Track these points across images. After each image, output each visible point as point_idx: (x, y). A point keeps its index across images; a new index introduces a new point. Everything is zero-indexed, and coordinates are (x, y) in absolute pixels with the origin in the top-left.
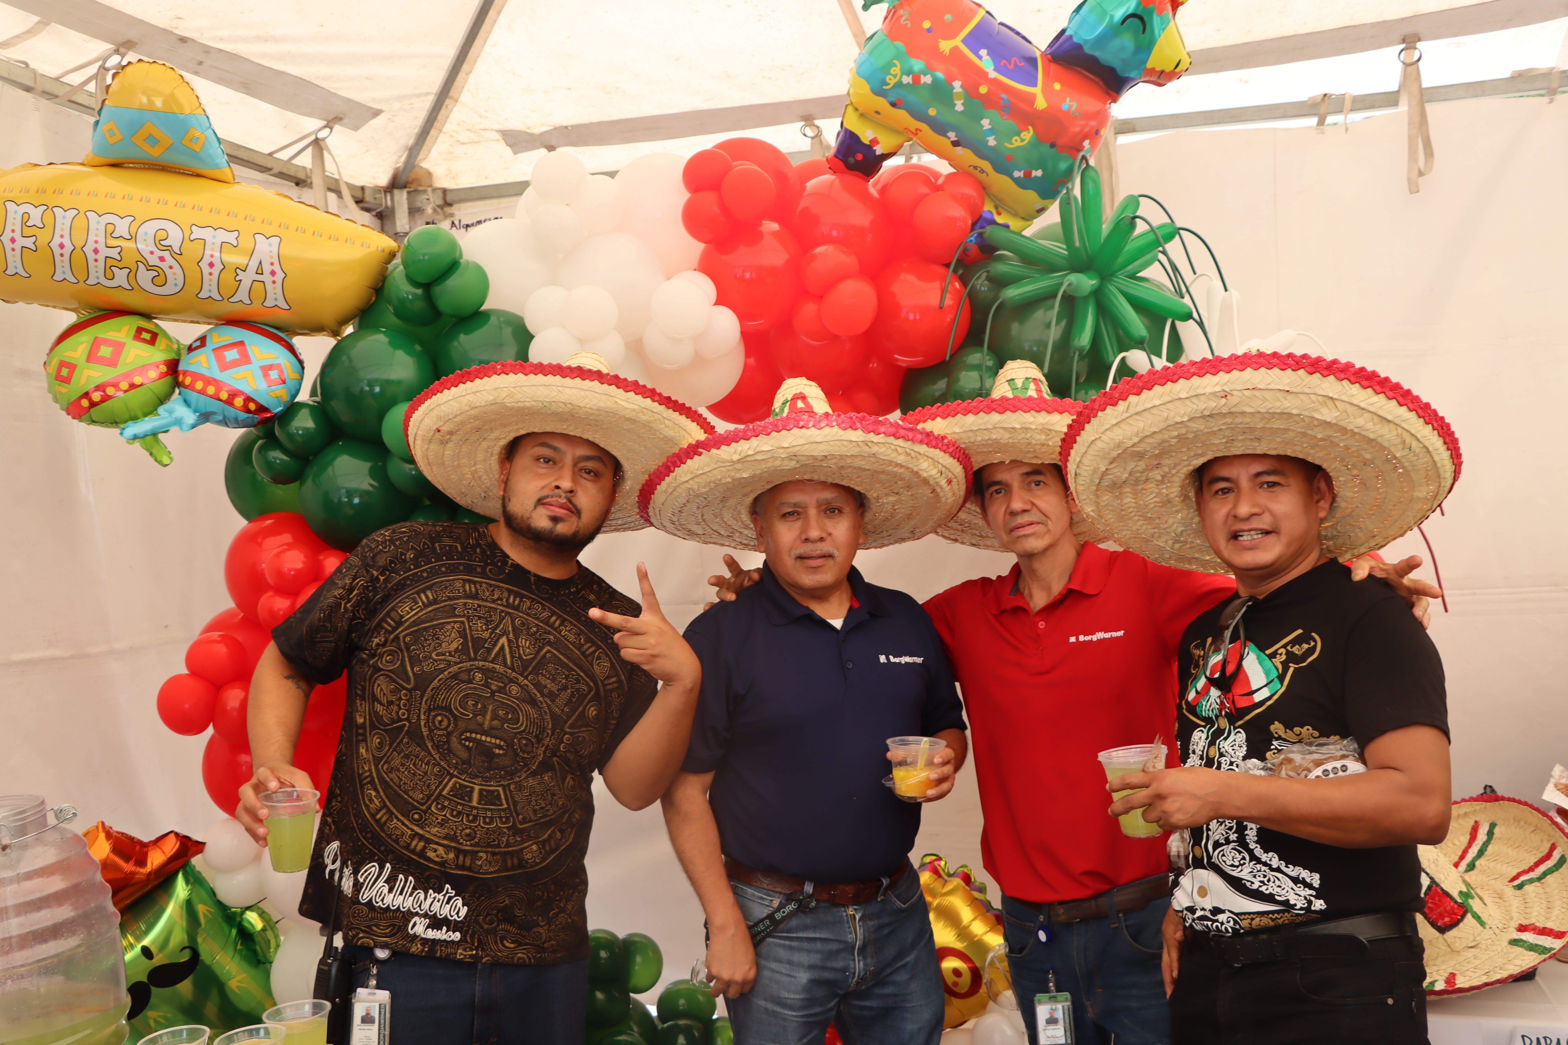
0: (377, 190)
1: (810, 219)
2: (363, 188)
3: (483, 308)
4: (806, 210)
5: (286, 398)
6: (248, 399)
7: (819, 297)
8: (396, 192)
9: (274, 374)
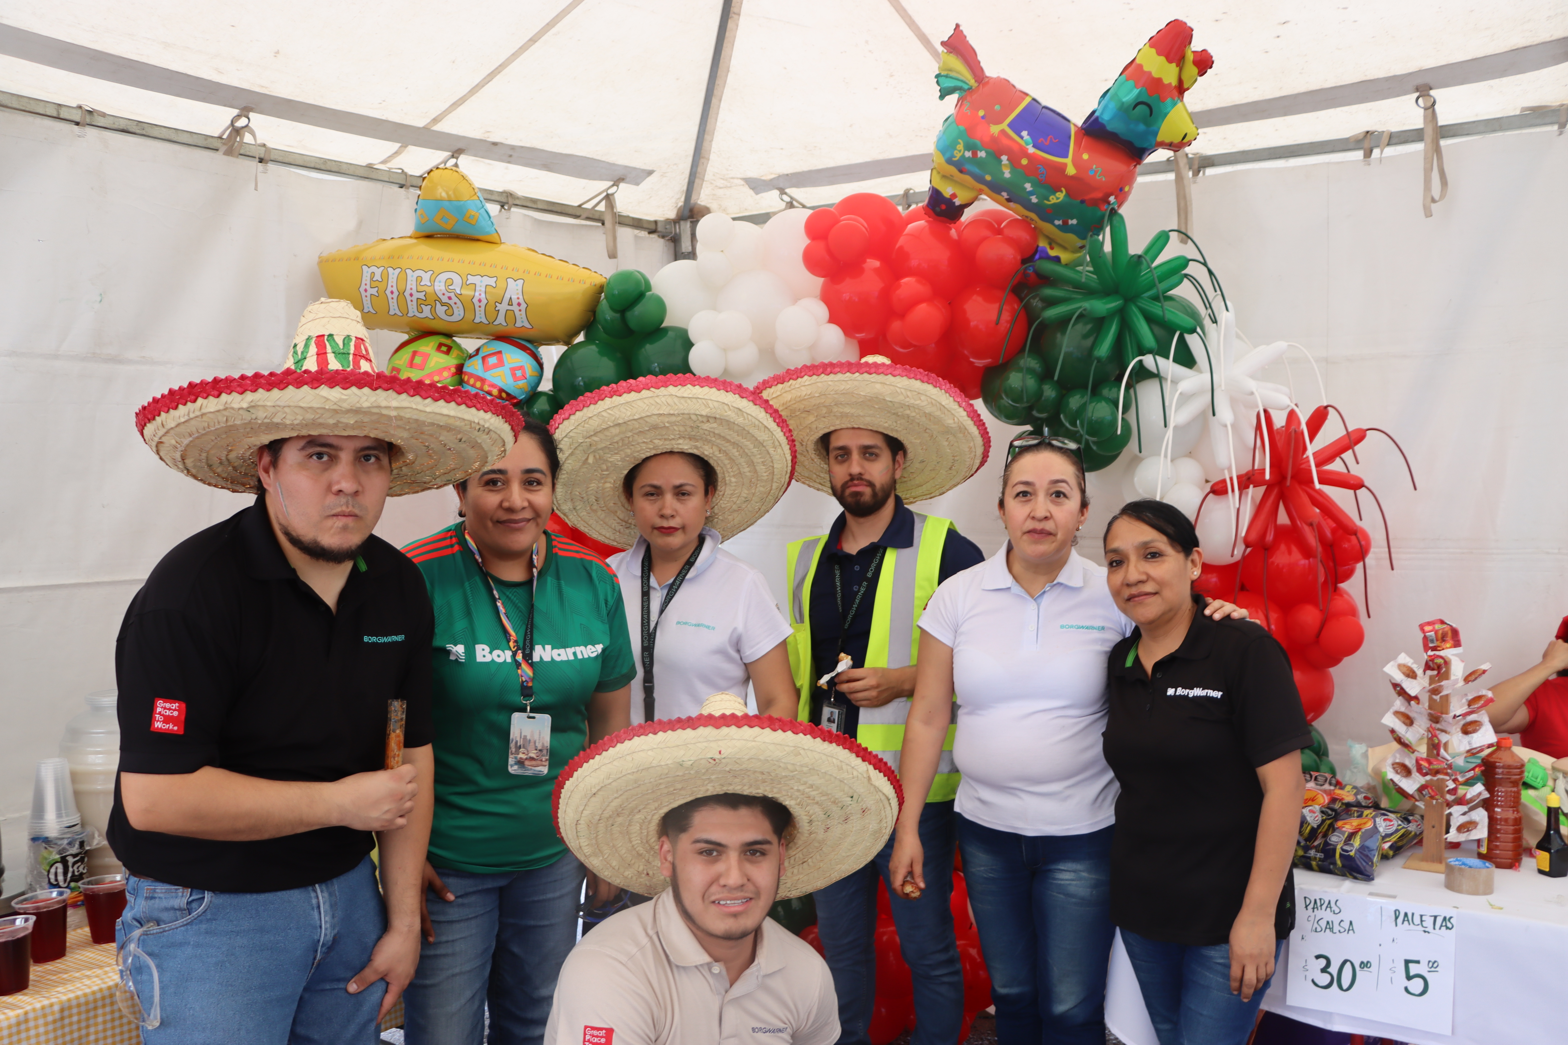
0: (668, 221)
1: (903, 255)
2: (656, 222)
3: (664, 325)
4: (901, 248)
5: (528, 388)
6: (501, 390)
7: (902, 316)
8: (682, 223)
9: (519, 373)
